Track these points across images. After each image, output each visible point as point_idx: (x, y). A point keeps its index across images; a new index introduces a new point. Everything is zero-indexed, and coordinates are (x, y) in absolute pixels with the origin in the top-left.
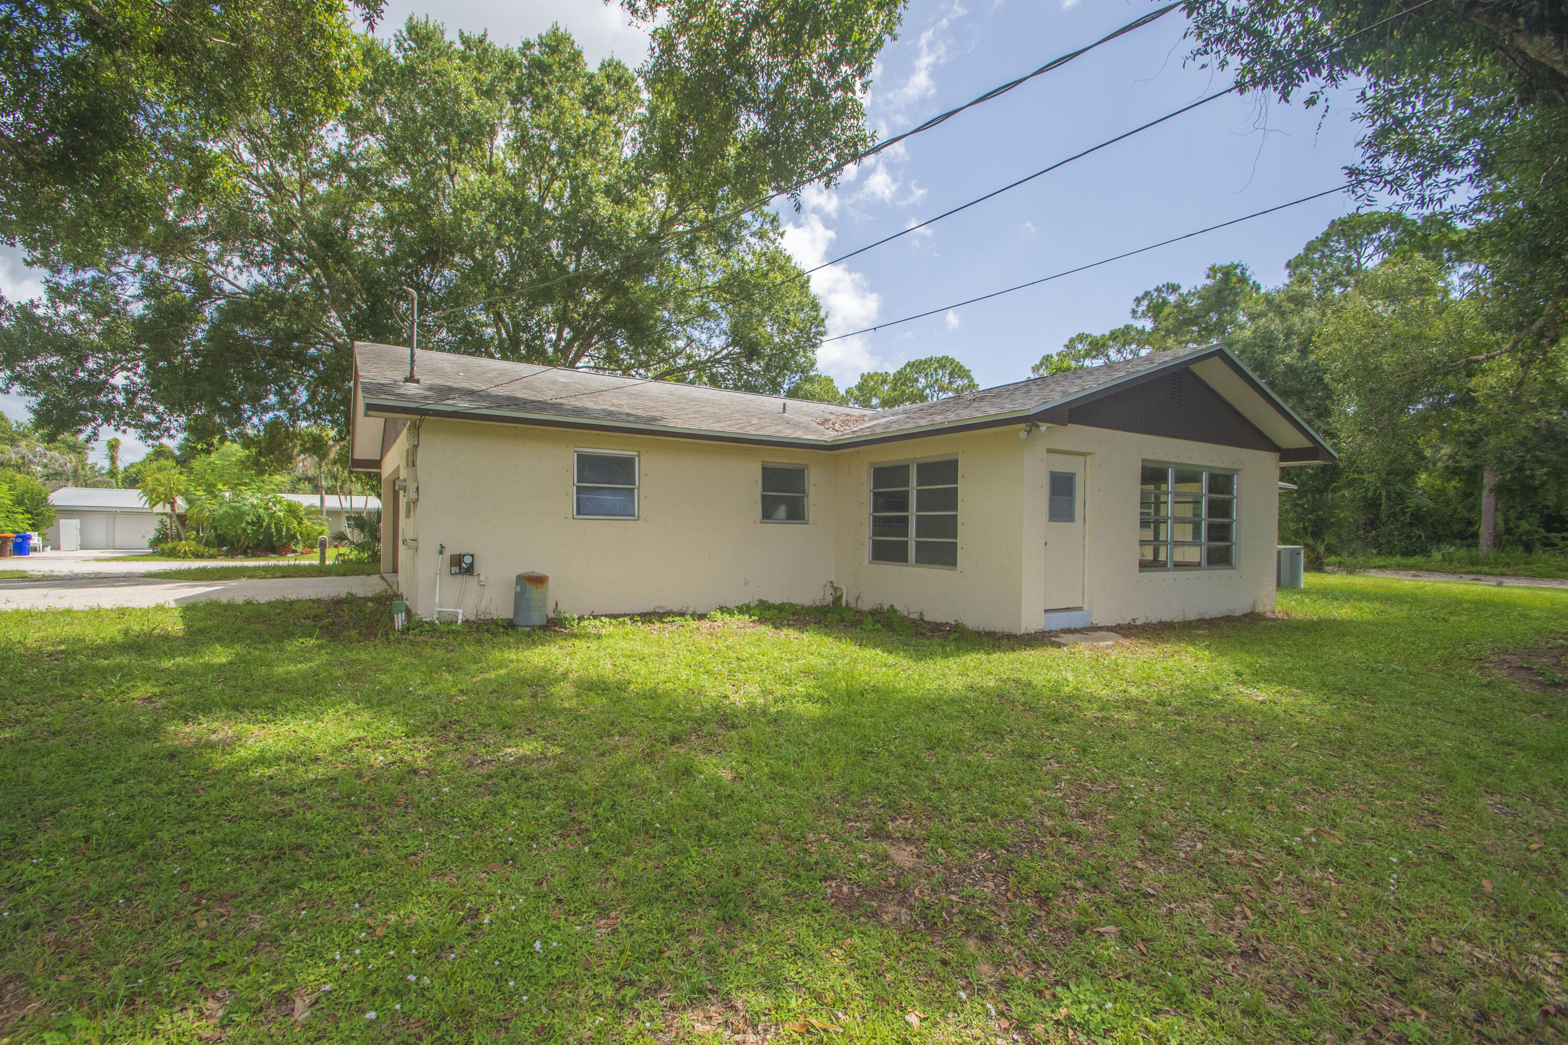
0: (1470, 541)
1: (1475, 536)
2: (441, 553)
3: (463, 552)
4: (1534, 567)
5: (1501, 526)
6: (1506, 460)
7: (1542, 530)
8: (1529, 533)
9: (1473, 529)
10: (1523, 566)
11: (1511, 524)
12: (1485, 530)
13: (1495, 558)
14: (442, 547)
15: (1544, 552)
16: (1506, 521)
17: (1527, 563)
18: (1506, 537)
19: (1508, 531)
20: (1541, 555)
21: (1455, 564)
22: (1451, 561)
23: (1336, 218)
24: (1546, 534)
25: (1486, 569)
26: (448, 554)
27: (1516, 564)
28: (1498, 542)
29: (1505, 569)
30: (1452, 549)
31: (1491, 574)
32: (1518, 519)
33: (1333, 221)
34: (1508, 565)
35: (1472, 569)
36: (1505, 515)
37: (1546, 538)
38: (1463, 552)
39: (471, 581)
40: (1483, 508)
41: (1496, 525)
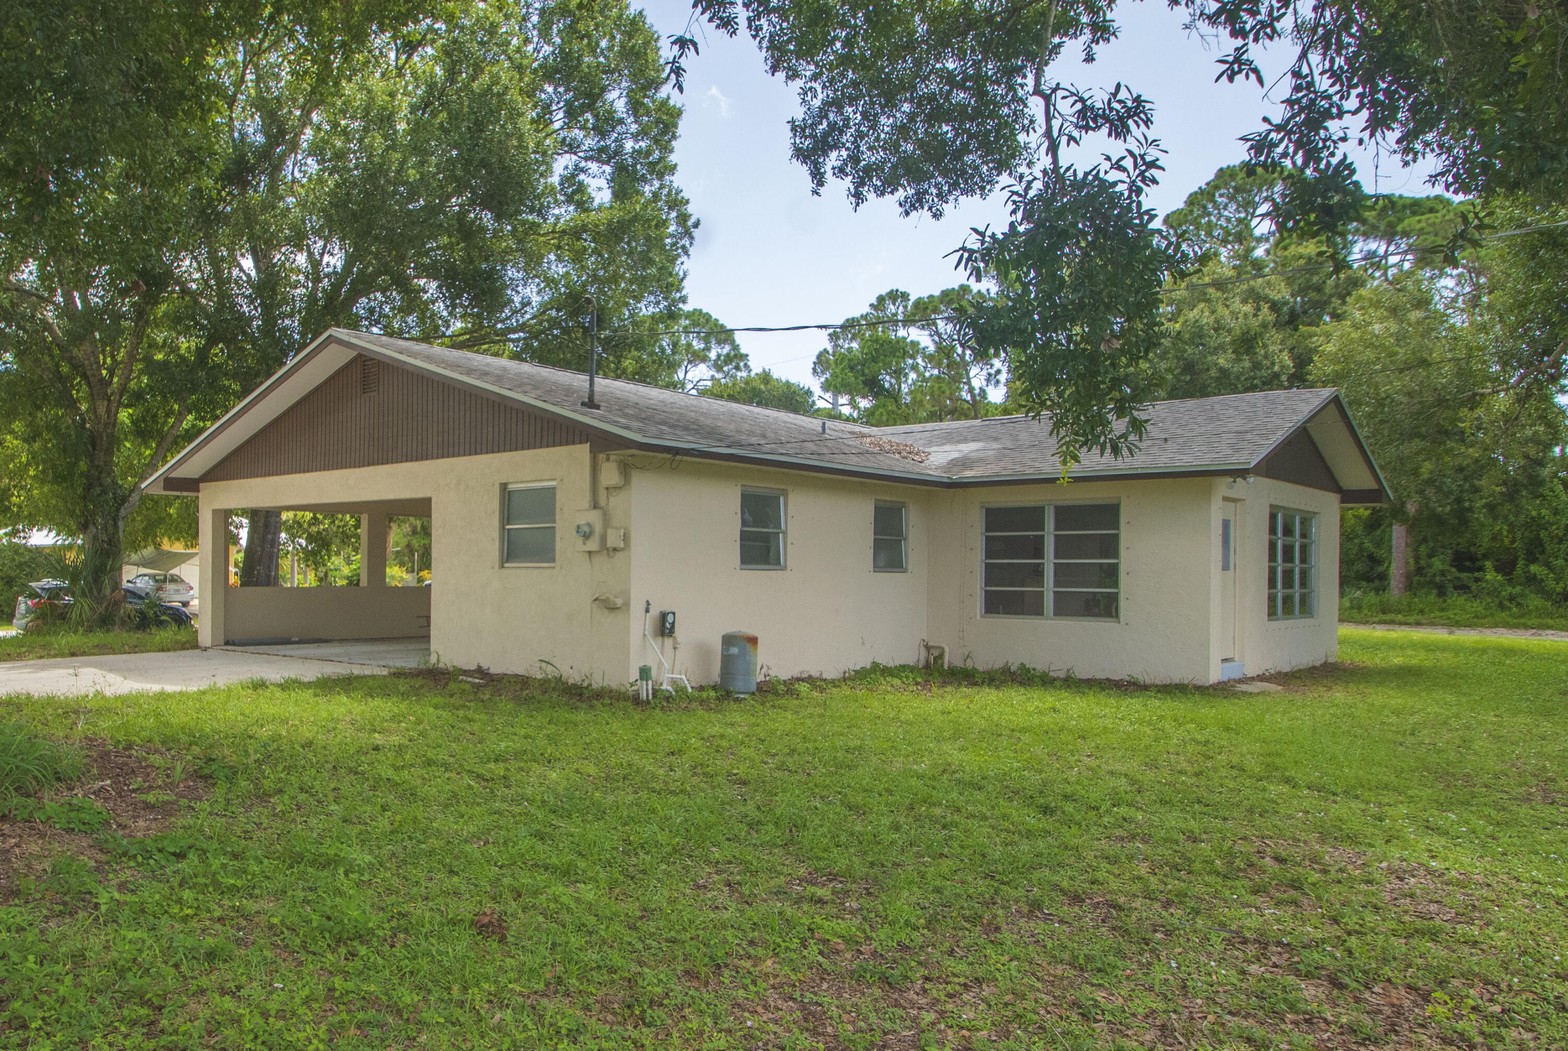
0: (1377, 583)
1: (1383, 577)
2: (647, 611)
3: (668, 610)
4: (1450, 614)
5: (1412, 567)
6: (1445, 489)
7: (1454, 570)
8: (1443, 573)
9: (1380, 569)
10: (1438, 614)
11: (1423, 563)
12: (1396, 570)
13: (1409, 605)
14: (648, 603)
15: (1459, 595)
16: (1417, 558)
17: (1442, 610)
18: (1417, 578)
19: (1420, 571)
20: (1458, 600)
21: (1366, 612)
22: (1360, 608)
23: (1225, 166)
24: (1457, 574)
25: (1400, 617)
26: (655, 611)
27: (1431, 611)
28: (1410, 586)
29: (1420, 618)
30: (1358, 593)
31: (1406, 624)
32: (1430, 556)
33: (1221, 170)
34: (1422, 612)
35: (1384, 617)
36: (1416, 550)
37: (1459, 579)
38: (1372, 598)
39: (668, 642)
40: (1394, 542)
41: (1407, 563)
